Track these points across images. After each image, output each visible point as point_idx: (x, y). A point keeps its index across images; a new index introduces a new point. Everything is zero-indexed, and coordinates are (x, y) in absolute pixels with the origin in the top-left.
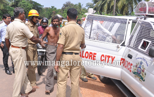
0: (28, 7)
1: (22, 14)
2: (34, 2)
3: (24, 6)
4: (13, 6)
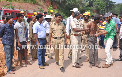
0: (102, 5)
3: (99, 5)
4: (88, 6)
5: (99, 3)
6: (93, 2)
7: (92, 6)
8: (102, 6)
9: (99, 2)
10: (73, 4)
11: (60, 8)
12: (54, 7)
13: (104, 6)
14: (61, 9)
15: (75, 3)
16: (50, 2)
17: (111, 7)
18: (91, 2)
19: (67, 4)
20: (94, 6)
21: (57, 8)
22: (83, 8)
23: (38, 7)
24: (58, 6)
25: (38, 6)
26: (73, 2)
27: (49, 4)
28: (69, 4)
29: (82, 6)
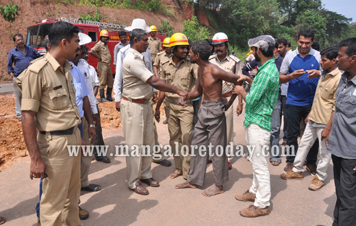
0: (317, 23)
1: (139, 40)
2: (330, 12)
4: (285, 23)
5: (310, 19)
6: (296, 14)
7: (294, 25)
8: (317, 25)
9: (310, 15)
10: (248, 15)
11: (216, 24)
12: (202, 22)
13: (322, 27)
14: (217, 26)
15: (253, 15)
16: (193, 10)
17: (340, 30)
18: (292, 15)
19: (232, 16)
20: (300, 25)
21: (208, 24)
22: (271, 27)
23: (161, 21)
24: (211, 19)
25: (162, 18)
26: (247, 13)
27: (190, 14)
28: (238, 16)
29: (270, 23)
